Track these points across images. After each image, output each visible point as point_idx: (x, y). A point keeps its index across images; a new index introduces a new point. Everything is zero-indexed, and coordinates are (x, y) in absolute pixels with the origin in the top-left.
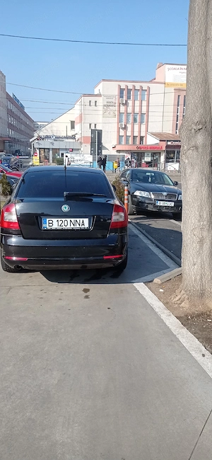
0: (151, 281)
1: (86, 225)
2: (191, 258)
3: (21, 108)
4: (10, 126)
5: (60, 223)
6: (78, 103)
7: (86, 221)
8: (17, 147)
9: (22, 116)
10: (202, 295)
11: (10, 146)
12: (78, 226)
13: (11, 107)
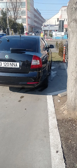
0: (57, 95)
1: (18, 66)
2: (70, 88)
3: (39, 14)
4: (35, 21)
5: (5, 64)
6: (60, 10)
7: (18, 64)
8: (37, 30)
9: (40, 18)
10: (74, 109)
11: (35, 30)
12: (14, 66)
13: (36, 14)
